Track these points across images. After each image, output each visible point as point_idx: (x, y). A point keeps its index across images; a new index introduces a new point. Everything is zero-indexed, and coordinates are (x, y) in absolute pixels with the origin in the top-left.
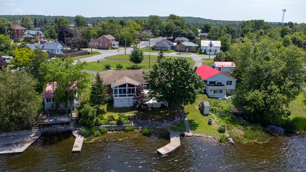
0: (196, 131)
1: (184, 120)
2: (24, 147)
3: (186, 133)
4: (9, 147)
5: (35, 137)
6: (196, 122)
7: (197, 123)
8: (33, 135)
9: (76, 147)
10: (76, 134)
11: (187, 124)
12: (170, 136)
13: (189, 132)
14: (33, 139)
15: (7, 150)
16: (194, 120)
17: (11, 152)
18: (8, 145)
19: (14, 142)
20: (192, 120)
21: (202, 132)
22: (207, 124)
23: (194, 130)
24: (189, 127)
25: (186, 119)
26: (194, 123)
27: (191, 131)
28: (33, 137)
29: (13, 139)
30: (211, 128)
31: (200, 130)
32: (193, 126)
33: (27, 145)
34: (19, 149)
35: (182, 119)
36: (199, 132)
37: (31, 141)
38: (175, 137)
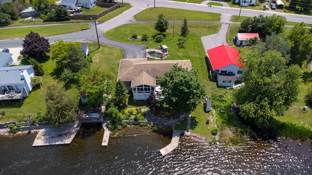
0: (194, 130)
1: (187, 117)
2: (71, 138)
3: (185, 132)
4: (61, 138)
5: (77, 129)
6: (197, 119)
7: (197, 121)
8: (75, 126)
9: (104, 142)
10: (105, 126)
11: (189, 122)
12: (173, 134)
13: (188, 131)
14: (77, 130)
15: (60, 141)
16: (196, 117)
17: (62, 143)
18: (60, 136)
19: (64, 133)
20: (194, 117)
21: (199, 132)
22: (205, 123)
23: (193, 129)
24: (190, 126)
25: (190, 116)
26: (195, 120)
27: (190, 130)
28: (76, 128)
29: (64, 130)
30: (207, 128)
31: (197, 130)
32: (194, 124)
33: (73, 136)
34: (68, 140)
35: (186, 116)
36: (196, 132)
37: (75, 133)
38: (176, 136)
